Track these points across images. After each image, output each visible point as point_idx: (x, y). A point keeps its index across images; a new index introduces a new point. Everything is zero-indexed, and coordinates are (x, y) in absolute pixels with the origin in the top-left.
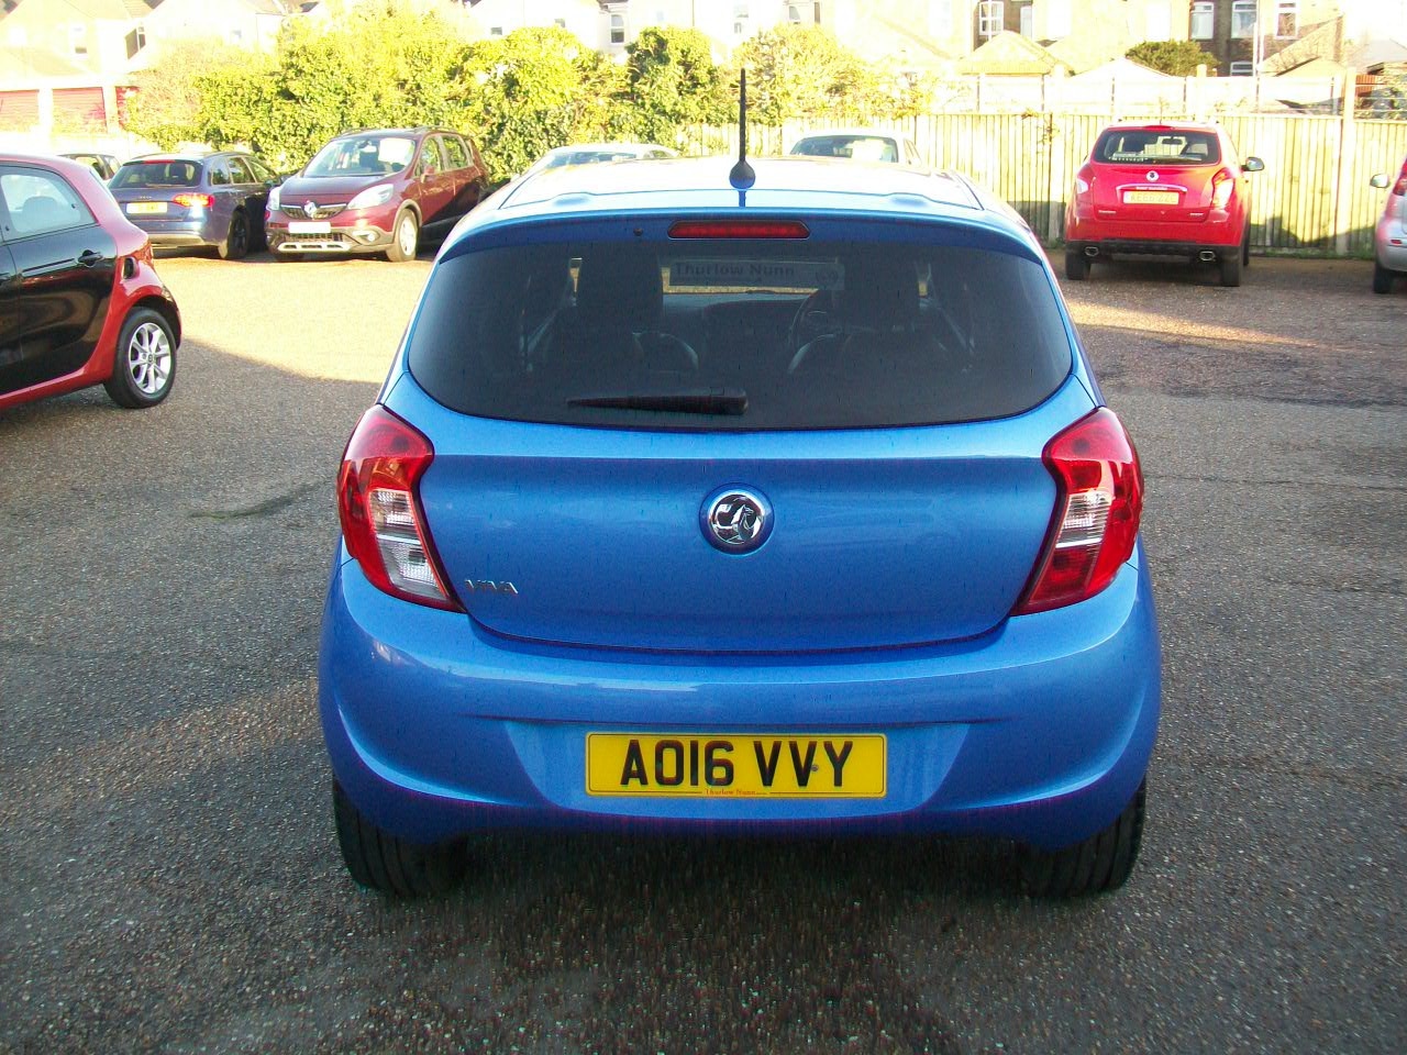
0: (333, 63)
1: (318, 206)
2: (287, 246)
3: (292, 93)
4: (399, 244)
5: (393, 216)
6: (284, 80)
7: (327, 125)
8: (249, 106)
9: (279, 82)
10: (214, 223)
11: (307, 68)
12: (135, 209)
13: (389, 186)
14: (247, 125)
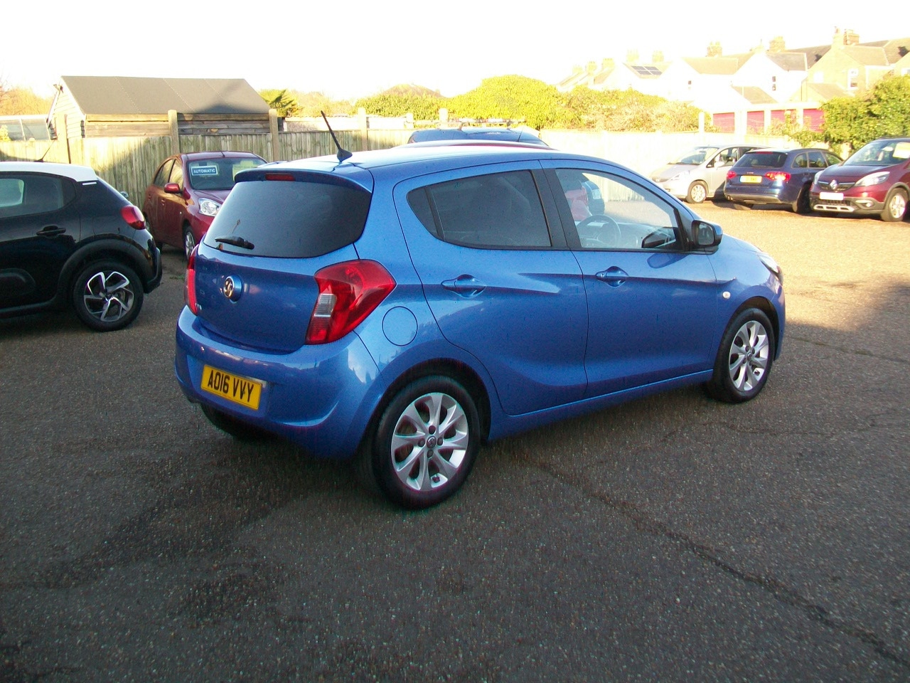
0: (901, 94)
2: (819, 207)
3: (874, 112)
4: (889, 209)
5: (886, 191)
6: (871, 104)
7: (893, 134)
8: (851, 120)
9: (868, 106)
10: (788, 190)
11: (883, 96)
12: (744, 179)
13: (887, 173)
14: (846, 133)
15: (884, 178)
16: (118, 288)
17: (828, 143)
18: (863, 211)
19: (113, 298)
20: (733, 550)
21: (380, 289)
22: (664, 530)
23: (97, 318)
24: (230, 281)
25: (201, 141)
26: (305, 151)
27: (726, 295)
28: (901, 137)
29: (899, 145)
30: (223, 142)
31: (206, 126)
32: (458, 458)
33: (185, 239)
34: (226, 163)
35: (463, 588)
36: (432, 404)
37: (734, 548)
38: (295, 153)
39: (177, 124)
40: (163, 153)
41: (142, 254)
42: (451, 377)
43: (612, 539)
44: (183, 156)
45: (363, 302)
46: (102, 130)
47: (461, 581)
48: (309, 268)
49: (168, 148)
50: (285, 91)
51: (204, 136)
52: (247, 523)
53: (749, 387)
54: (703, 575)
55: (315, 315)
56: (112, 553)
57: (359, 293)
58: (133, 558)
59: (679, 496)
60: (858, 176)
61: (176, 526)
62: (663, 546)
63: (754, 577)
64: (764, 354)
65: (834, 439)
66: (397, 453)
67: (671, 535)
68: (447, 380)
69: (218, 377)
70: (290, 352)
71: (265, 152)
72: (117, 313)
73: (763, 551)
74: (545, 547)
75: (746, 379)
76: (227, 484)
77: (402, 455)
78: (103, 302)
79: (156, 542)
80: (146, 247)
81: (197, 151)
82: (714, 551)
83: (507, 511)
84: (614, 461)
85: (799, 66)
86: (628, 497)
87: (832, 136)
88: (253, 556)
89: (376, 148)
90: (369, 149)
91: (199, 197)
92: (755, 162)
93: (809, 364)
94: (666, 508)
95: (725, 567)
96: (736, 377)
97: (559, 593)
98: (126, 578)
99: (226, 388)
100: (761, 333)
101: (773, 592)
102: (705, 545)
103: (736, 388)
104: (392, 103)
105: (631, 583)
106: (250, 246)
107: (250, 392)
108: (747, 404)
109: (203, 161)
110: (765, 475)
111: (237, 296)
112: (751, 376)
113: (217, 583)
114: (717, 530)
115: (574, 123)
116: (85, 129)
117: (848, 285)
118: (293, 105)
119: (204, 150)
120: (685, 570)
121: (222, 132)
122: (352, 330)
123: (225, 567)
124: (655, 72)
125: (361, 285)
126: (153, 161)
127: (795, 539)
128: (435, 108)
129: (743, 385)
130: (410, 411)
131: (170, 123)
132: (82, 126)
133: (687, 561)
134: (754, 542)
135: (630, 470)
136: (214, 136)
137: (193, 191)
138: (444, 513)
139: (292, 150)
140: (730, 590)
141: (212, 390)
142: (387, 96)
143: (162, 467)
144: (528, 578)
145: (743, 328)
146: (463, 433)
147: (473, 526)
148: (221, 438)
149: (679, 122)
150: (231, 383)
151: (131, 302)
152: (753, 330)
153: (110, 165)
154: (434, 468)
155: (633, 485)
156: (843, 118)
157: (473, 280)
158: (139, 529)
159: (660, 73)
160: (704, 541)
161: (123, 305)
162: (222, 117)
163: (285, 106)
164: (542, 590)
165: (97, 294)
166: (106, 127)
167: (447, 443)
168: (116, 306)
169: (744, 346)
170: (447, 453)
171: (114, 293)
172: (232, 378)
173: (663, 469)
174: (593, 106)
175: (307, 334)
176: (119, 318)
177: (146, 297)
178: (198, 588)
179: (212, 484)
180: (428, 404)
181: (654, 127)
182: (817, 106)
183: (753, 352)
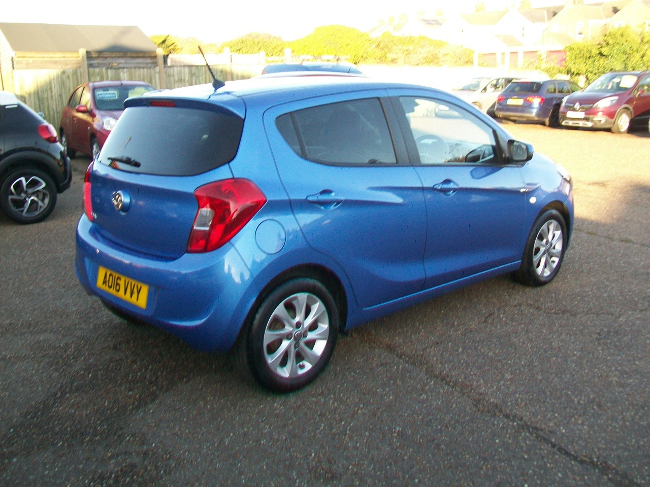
0: (623, 40)
1: (580, 104)
2: (566, 123)
3: (604, 54)
4: (618, 125)
5: (615, 112)
6: (601, 47)
7: (617, 69)
8: (586, 59)
9: (599, 48)
10: (543, 110)
11: (611, 42)
12: (510, 102)
13: (616, 98)
14: (583, 68)
15: (615, 101)
16: (37, 189)
17: (569, 75)
18: (598, 126)
19: (32, 198)
20: (564, 431)
21: (252, 204)
22: (501, 411)
23: (20, 213)
24: (120, 196)
25: (104, 73)
26: (184, 80)
27: (533, 200)
28: (624, 71)
29: (624, 77)
30: (122, 74)
31: (108, 61)
32: (320, 347)
33: (92, 148)
34: (124, 89)
35: (333, 477)
36: (298, 303)
37: (564, 428)
38: (177, 82)
39: (86, 59)
40: (76, 82)
41: (55, 163)
42: (315, 279)
43: (458, 422)
44: (91, 84)
45: (238, 216)
46: (28, 64)
47: (330, 468)
48: (189, 185)
49: (79, 77)
50: (168, 36)
51: (107, 69)
52: (138, 407)
53: (547, 273)
54: (543, 458)
55: (196, 228)
56: (16, 442)
57: (235, 208)
58: (36, 447)
59: (508, 376)
60: (594, 100)
61: (75, 412)
62: (503, 428)
63: (587, 459)
64: (559, 247)
65: (622, 319)
66: (269, 346)
67: (507, 416)
68: (311, 281)
69: (111, 278)
70: (174, 259)
71: (153, 81)
72: (36, 210)
73: (589, 431)
74: (402, 431)
75: (545, 266)
76: (120, 368)
77: (272, 348)
78: (24, 201)
79: (57, 429)
80: (58, 157)
81: (102, 80)
82: (547, 432)
83: (364, 394)
84: (448, 343)
85: (541, 20)
86: (465, 378)
87: (572, 71)
88: (143, 443)
89: (238, 79)
90: (232, 79)
91: (103, 116)
92: (517, 89)
93: (587, 250)
94: (499, 389)
95: (560, 449)
96: (538, 266)
97: (420, 481)
98: (27, 470)
99: (118, 287)
100: (557, 229)
101: (607, 475)
102: (538, 426)
103: (538, 275)
104: (248, 45)
105: (481, 468)
106: (137, 165)
107: (139, 292)
108: (546, 287)
109: (106, 88)
110: (574, 355)
111: (125, 208)
112: (549, 265)
113: (111, 474)
114: (546, 411)
115: (382, 60)
116: (15, 63)
117: (600, 184)
118: (175, 46)
119: (107, 79)
120: (526, 452)
121: (121, 65)
122: (229, 240)
123: (118, 455)
124: (437, 23)
125: (237, 201)
126: (68, 88)
127: (614, 419)
128: (280, 48)
129: (543, 272)
130: (280, 310)
131: (80, 59)
132: (13, 62)
133: (526, 443)
134: (580, 422)
135: (463, 351)
136: (115, 69)
137: (98, 111)
138: (310, 397)
139: (174, 80)
140: (569, 474)
141: (105, 288)
142: (244, 40)
143: (65, 351)
144: (390, 464)
145: (544, 226)
146: (324, 326)
147: (336, 409)
148: (117, 322)
149: (460, 59)
150: (122, 283)
151: (47, 201)
152: (551, 227)
153: (34, 91)
154: (299, 357)
155: (468, 365)
156: (580, 57)
157: (333, 194)
158: (42, 414)
159: (440, 24)
160: (537, 422)
161: (40, 203)
162: (121, 54)
163: (169, 47)
164: (404, 478)
165: (19, 194)
166: (31, 62)
167: (311, 336)
168: (35, 204)
169: (545, 241)
170: (311, 344)
171: (33, 194)
172: (123, 279)
173: (490, 350)
174: (396, 47)
175: (188, 243)
176: (37, 213)
177: (60, 196)
178: (93, 480)
179: (108, 368)
180: (294, 303)
181: (440, 64)
182: (561, 48)
183: (551, 245)
